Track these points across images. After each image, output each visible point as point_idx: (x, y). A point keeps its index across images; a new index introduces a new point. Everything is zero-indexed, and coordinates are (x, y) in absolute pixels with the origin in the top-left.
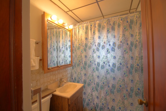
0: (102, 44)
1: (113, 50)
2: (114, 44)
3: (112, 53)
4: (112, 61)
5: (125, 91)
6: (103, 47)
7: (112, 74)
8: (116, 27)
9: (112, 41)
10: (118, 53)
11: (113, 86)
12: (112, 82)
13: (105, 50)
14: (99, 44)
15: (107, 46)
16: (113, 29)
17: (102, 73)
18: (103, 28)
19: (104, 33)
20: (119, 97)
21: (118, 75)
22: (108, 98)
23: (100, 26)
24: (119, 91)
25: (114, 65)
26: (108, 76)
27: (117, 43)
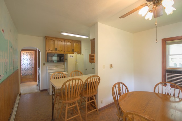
0: (24, 59)
1: (28, 60)
2: (28, 59)
3: (27, 61)
4: (27, 63)
5: (30, 69)
6: (25, 59)
7: (27, 66)
8: (29, 55)
9: (27, 58)
11: (27, 69)
12: (27, 68)
13: (25, 60)
15: (26, 59)
16: (28, 55)
17: (24, 66)
18: (25, 54)
19: (25, 56)
20: (29, 71)
21: (29, 66)
22: (26, 72)
23: (24, 54)
24: (29, 69)
25: (28, 64)
26: (26, 66)
27: (29, 59)
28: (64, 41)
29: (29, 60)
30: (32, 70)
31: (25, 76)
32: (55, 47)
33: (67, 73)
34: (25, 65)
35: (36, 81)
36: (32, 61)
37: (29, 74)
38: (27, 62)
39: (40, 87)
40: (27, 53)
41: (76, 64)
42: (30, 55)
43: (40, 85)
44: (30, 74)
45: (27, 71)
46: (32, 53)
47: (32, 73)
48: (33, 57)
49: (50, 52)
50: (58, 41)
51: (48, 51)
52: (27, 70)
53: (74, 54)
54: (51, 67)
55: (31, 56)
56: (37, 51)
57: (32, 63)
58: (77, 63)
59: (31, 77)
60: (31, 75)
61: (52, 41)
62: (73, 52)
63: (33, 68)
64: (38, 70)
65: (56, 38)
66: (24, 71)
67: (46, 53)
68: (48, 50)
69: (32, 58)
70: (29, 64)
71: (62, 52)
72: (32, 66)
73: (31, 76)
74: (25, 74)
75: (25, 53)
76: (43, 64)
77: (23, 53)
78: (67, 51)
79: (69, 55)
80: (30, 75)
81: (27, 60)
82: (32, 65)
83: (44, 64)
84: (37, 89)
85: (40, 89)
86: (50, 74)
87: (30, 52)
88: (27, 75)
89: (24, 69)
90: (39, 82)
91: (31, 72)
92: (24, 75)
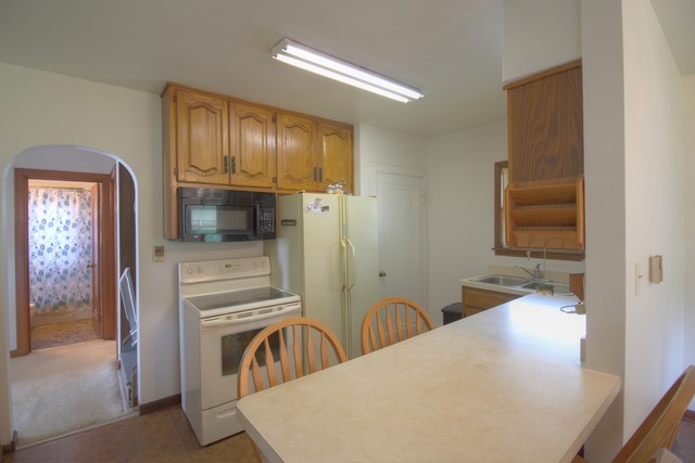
0: (49, 220)
1: (66, 228)
2: (68, 222)
3: (65, 233)
4: (64, 243)
5: (80, 274)
6: (51, 225)
7: (64, 258)
8: (71, 202)
9: (65, 218)
10: (73, 232)
11: (66, 272)
12: (63, 267)
13: (55, 228)
14: (44, 221)
15: (57, 224)
16: (67, 203)
17: (49, 258)
18: (51, 200)
19: (52, 207)
20: (72, 283)
21: (72, 257)
22: (57, 286)
23: (45, 196)
24: (73, 275)
25: (67, 247)
26: (58, 261)
27: (73, 221)
28: (274, 120)
29: (74, 226)
30: (91, 275)
31: (55, 307)
32: (226, 153)
33: (299, 306)
34: (53, 253)
35: (113, 338)
36: (88, 233)
37: (72, 300)
38: (62, 237)
39: (133, 384)
40: (60, 194)
41: (341, 248)
42: (78, 205)
43: (135, 376)
44: (79, 298)
45: (64, 283)
46: (89, 194)
47: (90, 291)
48: (92, 215)
49: (192, 177)
50: (241, 118)
51: (181, 177)
52: (63, 278)
53: (324, 192)
54: (200, 271)
55: (82, 206)
56: (113, 182)
57: (88, 242)
58: (347, 242)
59: (86, 312)
60: (86, 301)
61: (208, 117)
62: (318, 182)
63: (93, 266)
64: (124, 283)
65: (230, 101)
66: (49, 284)
67: (175, 184)
68: (182, 166)
69: (89, 218)
70: (73, 250)
71: (261, 184)
72: (87, 258)
73: (85, 306)
74: (54, 301)
75: (53, 194)
76: (150, 252)
77: (42, 191)
78: (289, 177)
79: (309, 199)
80: (79, 304)
81: (60, 252)
82: (87, 253)
83: (159, 251)
84: (118, 394)
85: (136, 399)
86: (204, 313)
87: (80, 190)
88: (62, 304)
89: (48, 276)
90: (128, 346)
91: (85, 288)
92: (46, 302)
